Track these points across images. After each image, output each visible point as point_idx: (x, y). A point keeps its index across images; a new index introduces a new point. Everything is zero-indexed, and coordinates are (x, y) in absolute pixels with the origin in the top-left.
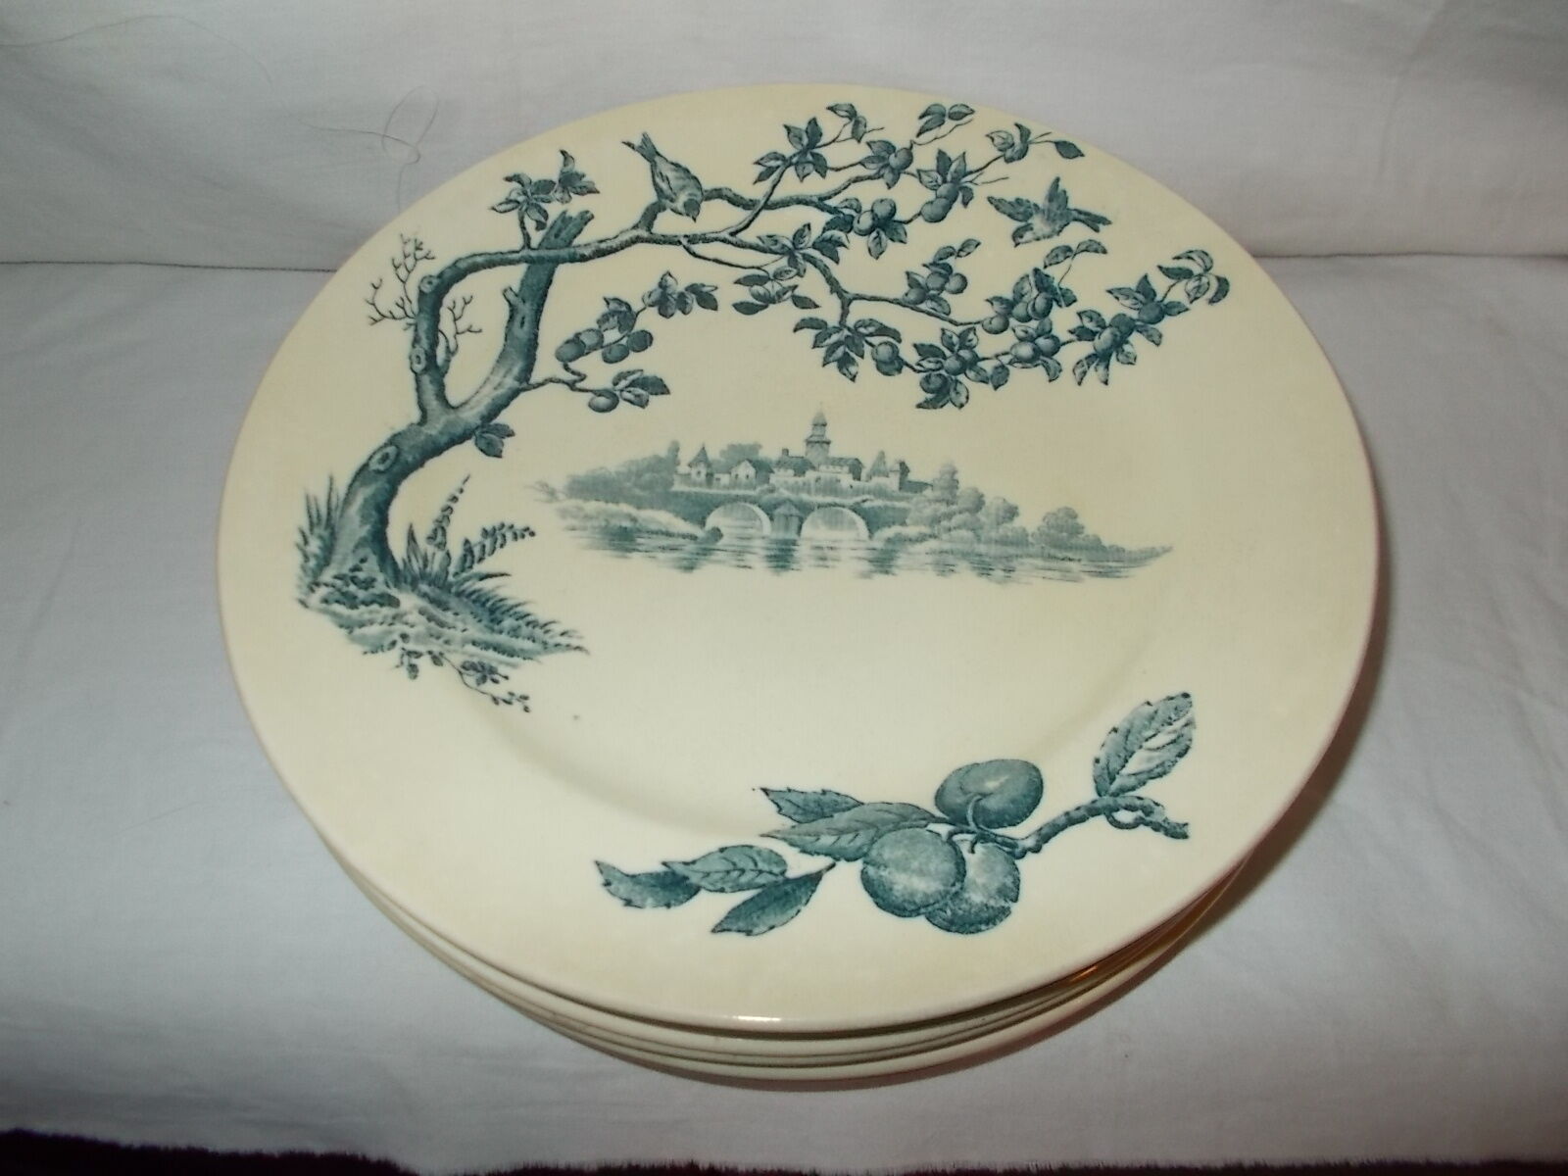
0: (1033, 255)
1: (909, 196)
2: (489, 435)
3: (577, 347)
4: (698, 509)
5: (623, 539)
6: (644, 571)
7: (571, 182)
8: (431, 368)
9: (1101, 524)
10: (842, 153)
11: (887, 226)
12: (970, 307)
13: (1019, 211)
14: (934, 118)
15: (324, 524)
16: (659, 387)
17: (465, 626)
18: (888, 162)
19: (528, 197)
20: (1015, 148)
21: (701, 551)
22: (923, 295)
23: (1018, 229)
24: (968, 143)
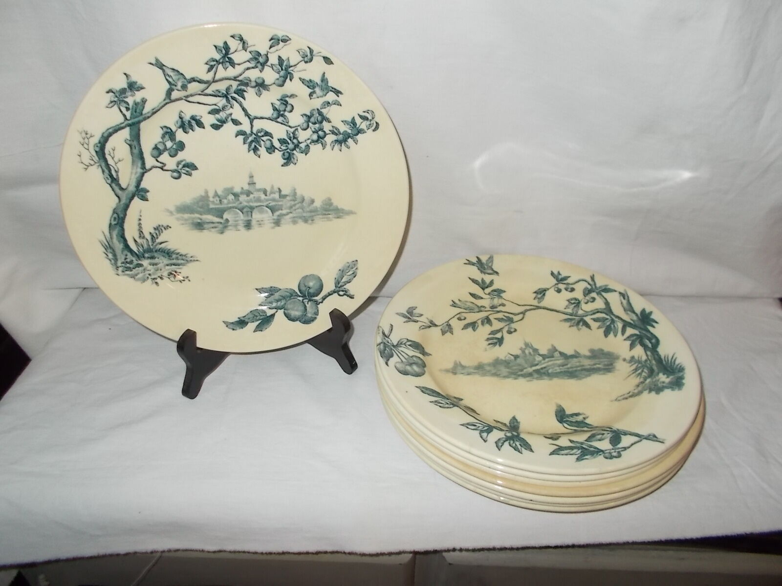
0: (317, 103)
1: (269, 75)
2: (141, 193)
3: (158, 151)
4: (220, 213)
5: (199, 226)
6: (208, 236)
7: (133, 87)
8: (113, 180)
9: (338, 202)
10: (240, 56)
11: (261, 86)
12: (295, 119)
13: (310, 84)
14: (276, 41)
15: (109, 247)
16: (193, 167)
17: (162, 261)
18: (259, 60)
19: (119, 97)
20: (308, 57)
21: (224, 227)
22: (279, 114)
23: (311, 93)
24: (289, 53)
